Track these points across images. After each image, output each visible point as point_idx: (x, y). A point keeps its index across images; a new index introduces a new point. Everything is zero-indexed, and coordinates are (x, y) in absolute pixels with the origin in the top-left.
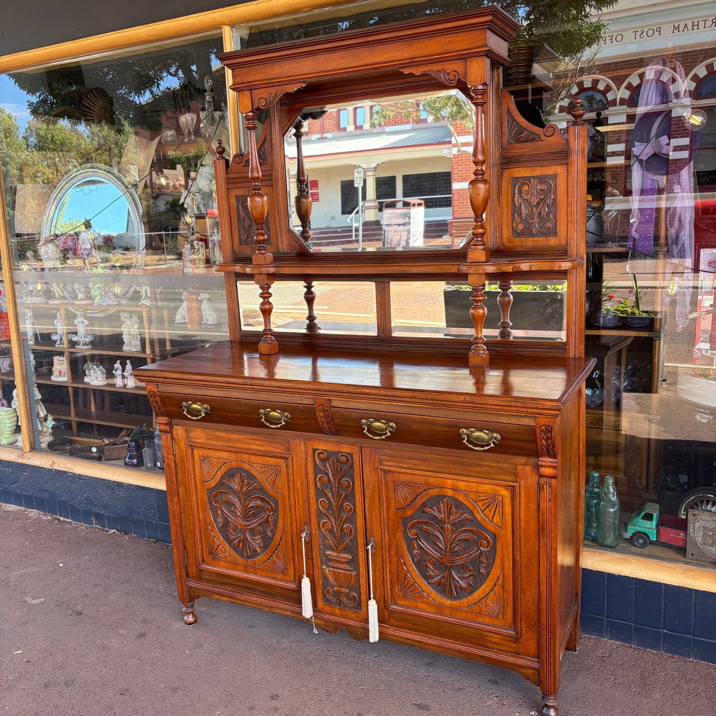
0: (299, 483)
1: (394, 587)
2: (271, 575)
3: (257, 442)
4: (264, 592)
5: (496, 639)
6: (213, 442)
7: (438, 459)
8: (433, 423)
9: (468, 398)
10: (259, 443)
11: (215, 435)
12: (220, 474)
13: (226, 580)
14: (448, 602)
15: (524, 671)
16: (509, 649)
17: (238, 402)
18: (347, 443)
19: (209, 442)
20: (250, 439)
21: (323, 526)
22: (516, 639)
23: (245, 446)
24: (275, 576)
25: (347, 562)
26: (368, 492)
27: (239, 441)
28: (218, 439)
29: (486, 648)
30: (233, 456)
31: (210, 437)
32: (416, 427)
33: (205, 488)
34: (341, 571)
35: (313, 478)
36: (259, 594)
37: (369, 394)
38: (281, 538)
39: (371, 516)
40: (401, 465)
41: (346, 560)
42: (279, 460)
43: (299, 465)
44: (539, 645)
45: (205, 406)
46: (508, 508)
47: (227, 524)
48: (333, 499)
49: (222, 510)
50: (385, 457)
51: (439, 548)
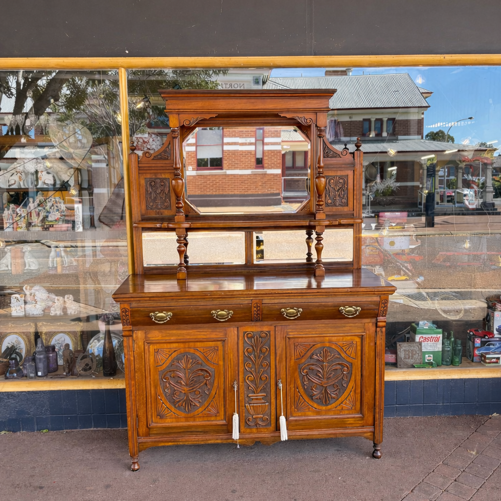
0: (232, 355)
1: (292, 406)
2: (206, 420)
5: (351, 421)
6: (167, 338)
7: (322, 326)
8: (325, 306)
9: (349, 290)
12: (170, 359)
14: (324, 408)
15: (366, 435)
16: (358, 425)
17: (196, 308)
18: (267, 325)
19: (164, 338)
21: (248, 379)
22: (362, 418)
23: (192, 337)
24: (209, 419)
25: (262, 399)
26: (278, 352)
29: (346, 428)
30: (182, 345)
31: (166, 335)
32: (315, 309)
33: (157, 370)
34: (258, 404)
35: (243, 350)
36: (197, 434)
38: (216, 393)
39: (280, 367)
40: (300, 333)
41: (262, 397)
42: (218, 342)
43: (232, 343)
44: (374, 418)
45: (169, 313)
46: (359, 348)
47: (174, 392)
48: (255, 361)
49: (170, 384)
50: (290, 330)
51: (320, 377)
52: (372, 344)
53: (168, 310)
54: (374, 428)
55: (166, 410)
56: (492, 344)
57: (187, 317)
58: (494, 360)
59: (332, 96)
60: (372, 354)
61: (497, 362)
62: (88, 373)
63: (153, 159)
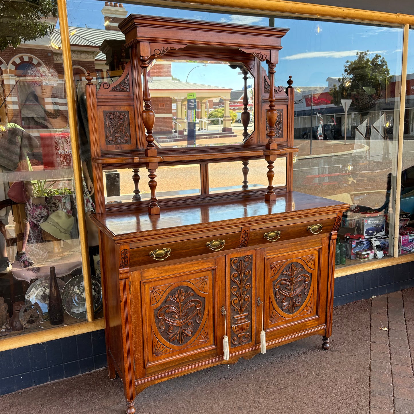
0: (220, 282)
1: (268, 320)
2: (198, 348)
3: (194, 265)
4: (194, 360)
5: (310, 323)
6: (162, 275)
7: (291, 245)
8: (298, 226)
10: (196, 265)
11: (164, 269)
12: (165, 295)
13: (166, 366)
14: (291, 316)
15: (320, 332)
16: (315, 325)
17: (193, 241)
18: (250, 249)
19: (159, 275)
20: (190, 264)
21: (234, 302)
22: (318, 319)
23: (186, 270)
24: (200, 347)
25: (245, 318)
27: (182, 268)
28: (166, 271)
30: (176, 280)
31: (161, 272)
32: (289, 230)
33: (153, 309)
34: (242, 324)
35: (230, 276)
36: (190, 363)
37: (276, 218)
38: (206, 321)
39: (259, 286)
40: (275, 253)
41: (245, 317)
42: (207, 272)
43: (221, 271)
44: (326, 317)
45: (168, 249)
46: (317, 259)
47: (168, 328)
48: (240, 284)
49: (164, 320)
50: (268, 252)
51: (288, 290)
52: (327, 255)
53: (167, 247)
54: (326, 325)
55: (162, 346)
56: (362, 244)
57: (184, 251)
58: (366, 256)
59: (284, 35)
60: (326, 263)
61: (367, 257)
62: (34, 325)
63: (111, 91)
